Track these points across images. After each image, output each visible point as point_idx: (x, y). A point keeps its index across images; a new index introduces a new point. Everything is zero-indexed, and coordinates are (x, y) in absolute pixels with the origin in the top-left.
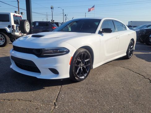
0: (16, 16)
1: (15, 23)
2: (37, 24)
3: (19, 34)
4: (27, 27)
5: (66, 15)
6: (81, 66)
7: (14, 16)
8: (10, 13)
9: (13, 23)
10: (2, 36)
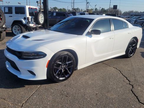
0: (32, 8)
1: (30, 15)
2: (55, 14)
3: (34, 25)
4: (41, 19)
5: (88, 2)
6: (62, 68)
7: (29, 8)
8: (25, 6)
9: (28, 15)
10: (18, 27)
